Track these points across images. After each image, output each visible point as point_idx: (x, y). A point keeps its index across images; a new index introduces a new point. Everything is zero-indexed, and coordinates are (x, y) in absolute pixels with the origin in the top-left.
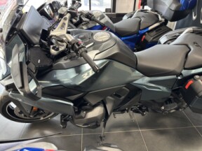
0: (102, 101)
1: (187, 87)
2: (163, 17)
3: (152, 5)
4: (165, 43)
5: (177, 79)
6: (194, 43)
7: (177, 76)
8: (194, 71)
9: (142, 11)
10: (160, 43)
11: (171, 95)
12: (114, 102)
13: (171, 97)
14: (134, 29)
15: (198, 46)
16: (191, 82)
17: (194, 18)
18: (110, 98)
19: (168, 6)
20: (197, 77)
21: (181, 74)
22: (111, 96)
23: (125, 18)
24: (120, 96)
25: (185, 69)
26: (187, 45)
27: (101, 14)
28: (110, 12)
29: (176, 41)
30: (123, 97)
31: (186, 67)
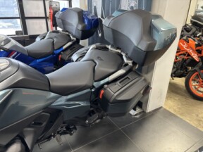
0: (18, 136)
1: (101, 97)
2: (74, 36)
3: (62, 26)
4: (76, 61)
5: (92, 92)
6: (98, 58)
7: (91, 89)
8: (102, 82)
9: (54, 32)
10: (73, 61)
11: (91, 107)
12: (35, 132)
13: (92, 109)
14: (49, 50)
15: (101, 60)
16: (102, 92)
17: (100, 35)
18: (29, 129)
19: (75, 26)
20: (106, 86)
21: (93, 87)
22: (29, 126)
23: (38, 39)
24: (40, 124)
25: (95, 81)
26: (93, 61)
27: (4, 38)
28: (22, 34)
29: (85, 58)
30: (44, 124)
31: (96, 79)
